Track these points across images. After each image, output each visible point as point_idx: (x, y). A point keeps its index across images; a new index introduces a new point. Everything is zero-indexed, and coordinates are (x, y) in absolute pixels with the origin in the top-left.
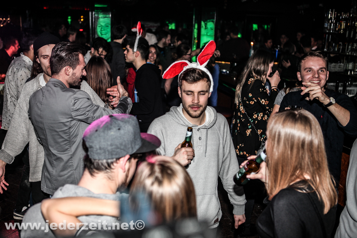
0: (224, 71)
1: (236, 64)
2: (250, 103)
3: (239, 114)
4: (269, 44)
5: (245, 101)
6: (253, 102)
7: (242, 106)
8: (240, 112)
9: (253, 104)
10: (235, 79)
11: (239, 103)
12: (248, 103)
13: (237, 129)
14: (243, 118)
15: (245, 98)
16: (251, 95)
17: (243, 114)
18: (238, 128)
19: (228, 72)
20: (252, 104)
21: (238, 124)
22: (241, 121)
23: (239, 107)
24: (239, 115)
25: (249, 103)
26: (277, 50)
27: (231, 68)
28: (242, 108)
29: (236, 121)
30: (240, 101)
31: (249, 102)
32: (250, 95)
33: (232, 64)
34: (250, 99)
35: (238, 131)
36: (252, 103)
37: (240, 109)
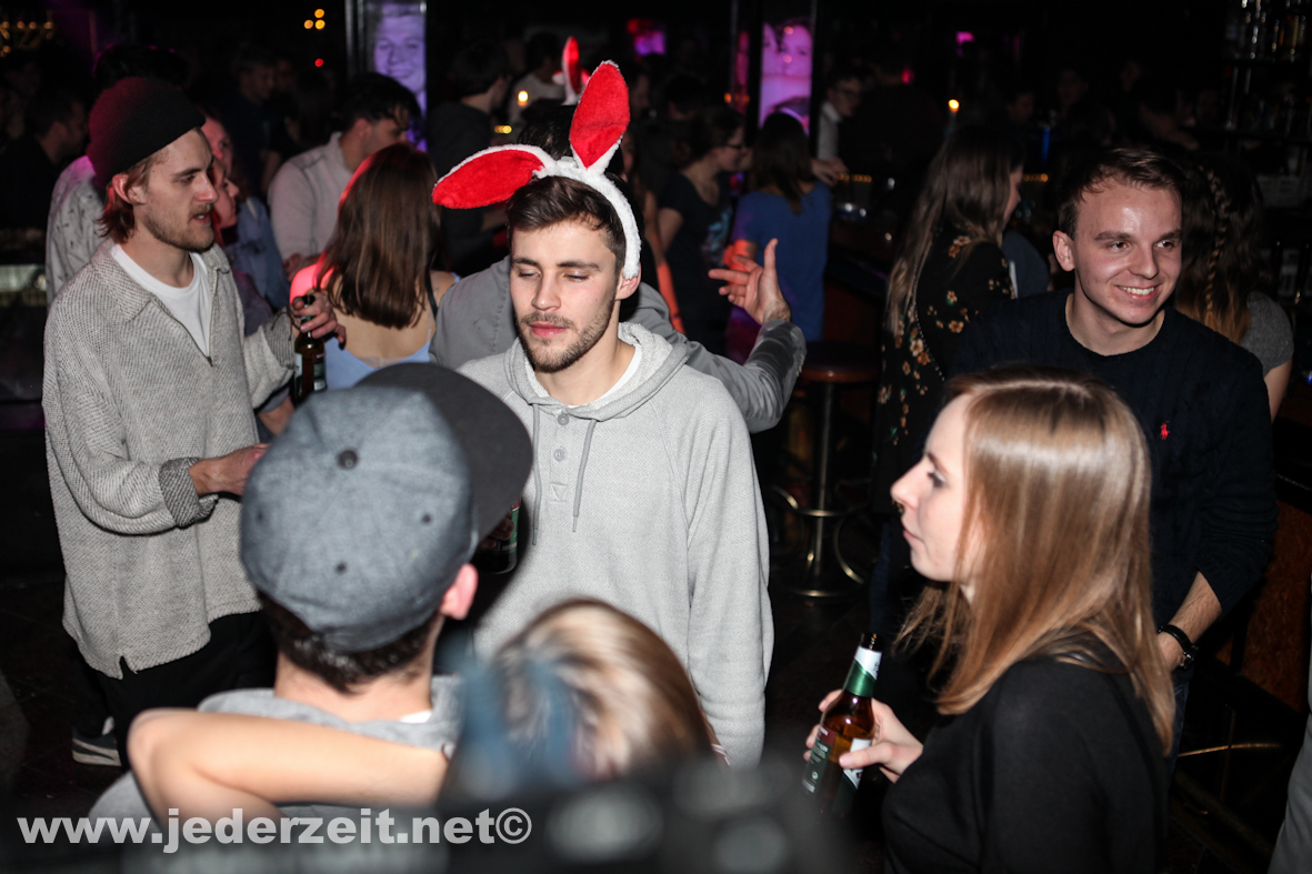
0: (849, 207)
1: (892, 183)
2: (951, 326)
3: (906, 368)
4: (1022, 106)
5: (933, 319)
6: (961, 325)
7: (918, 337)
8: (912, 361)
9: (959, 330)
10: (889, 237)
11: (908, 327)
12: (942, 326)
13: (900, 423)
14: (922, 382)
15: (931, 308)
16: (955, 299)
17: (921, 369)
18: (904, 421)
19: (863, 213)
20: (956, 334)
21: (901, 405)
22: (912, 394)
23: (906, 343)
24: (907, 372)
25: (946, 326)
26: (1047, 129)
27: (876, 198)
28: (917, 346)
29: (895, 395)
30: (912, 320)
31: (946, 323)
32: (952, 298)
33: (879, 183)
34: (950, 313)
35: (901, 430)
36: (956, 327)
37: (912, 348)
